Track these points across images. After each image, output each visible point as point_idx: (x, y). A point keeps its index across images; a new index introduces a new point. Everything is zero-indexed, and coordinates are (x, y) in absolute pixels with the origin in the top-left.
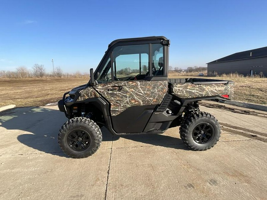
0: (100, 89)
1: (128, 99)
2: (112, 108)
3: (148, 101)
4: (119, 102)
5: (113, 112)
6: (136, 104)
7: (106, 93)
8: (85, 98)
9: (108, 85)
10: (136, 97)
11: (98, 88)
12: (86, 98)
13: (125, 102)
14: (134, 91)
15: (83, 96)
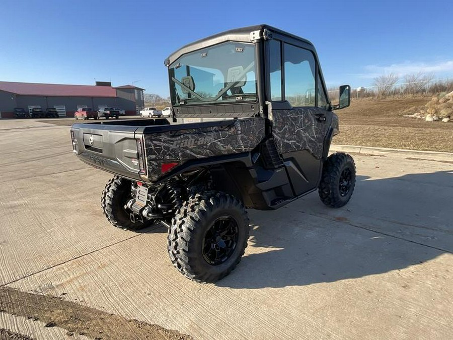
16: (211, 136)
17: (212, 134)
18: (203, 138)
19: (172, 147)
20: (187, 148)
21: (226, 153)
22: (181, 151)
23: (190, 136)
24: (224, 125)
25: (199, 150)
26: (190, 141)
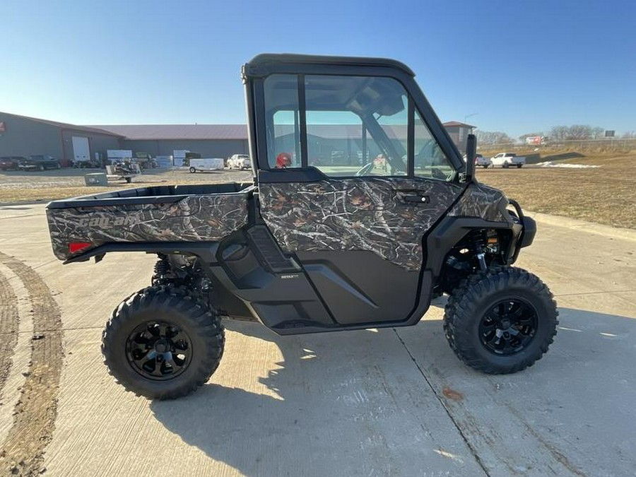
16: (135, 216)
17: (137, 214)
18: (123, 218)
19: (77, 225)
20: (98, 228)
21: (165, 239)
22: (90, 231)
23: (102, 214)
24: (166, 203)
25: (117, 232)
26: (102, 220)
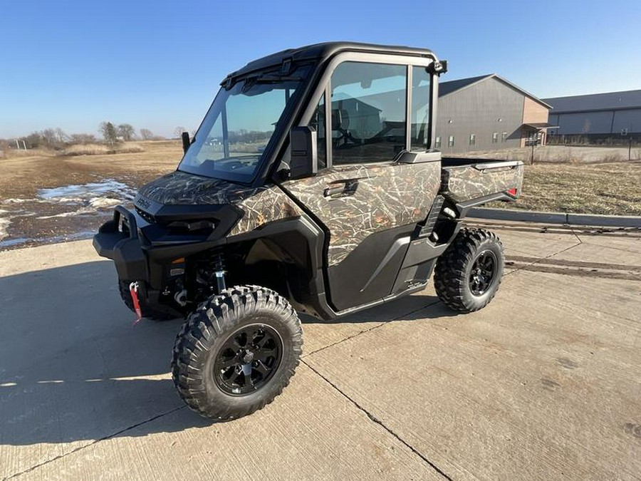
0: (303, 191)
1: (369, 214)
2: (334, 245)
3: (406, 215)
4: (349, 225)
5: (333, 254)
6: (384, 226)
7: (319, 203)
8: (258, 224)
9: (325, 179)
10: (385, 208)
11: (298, 190)
12: (261, 223)
13: (363, 223)
14: (383, 190)
15: (251, 218)
